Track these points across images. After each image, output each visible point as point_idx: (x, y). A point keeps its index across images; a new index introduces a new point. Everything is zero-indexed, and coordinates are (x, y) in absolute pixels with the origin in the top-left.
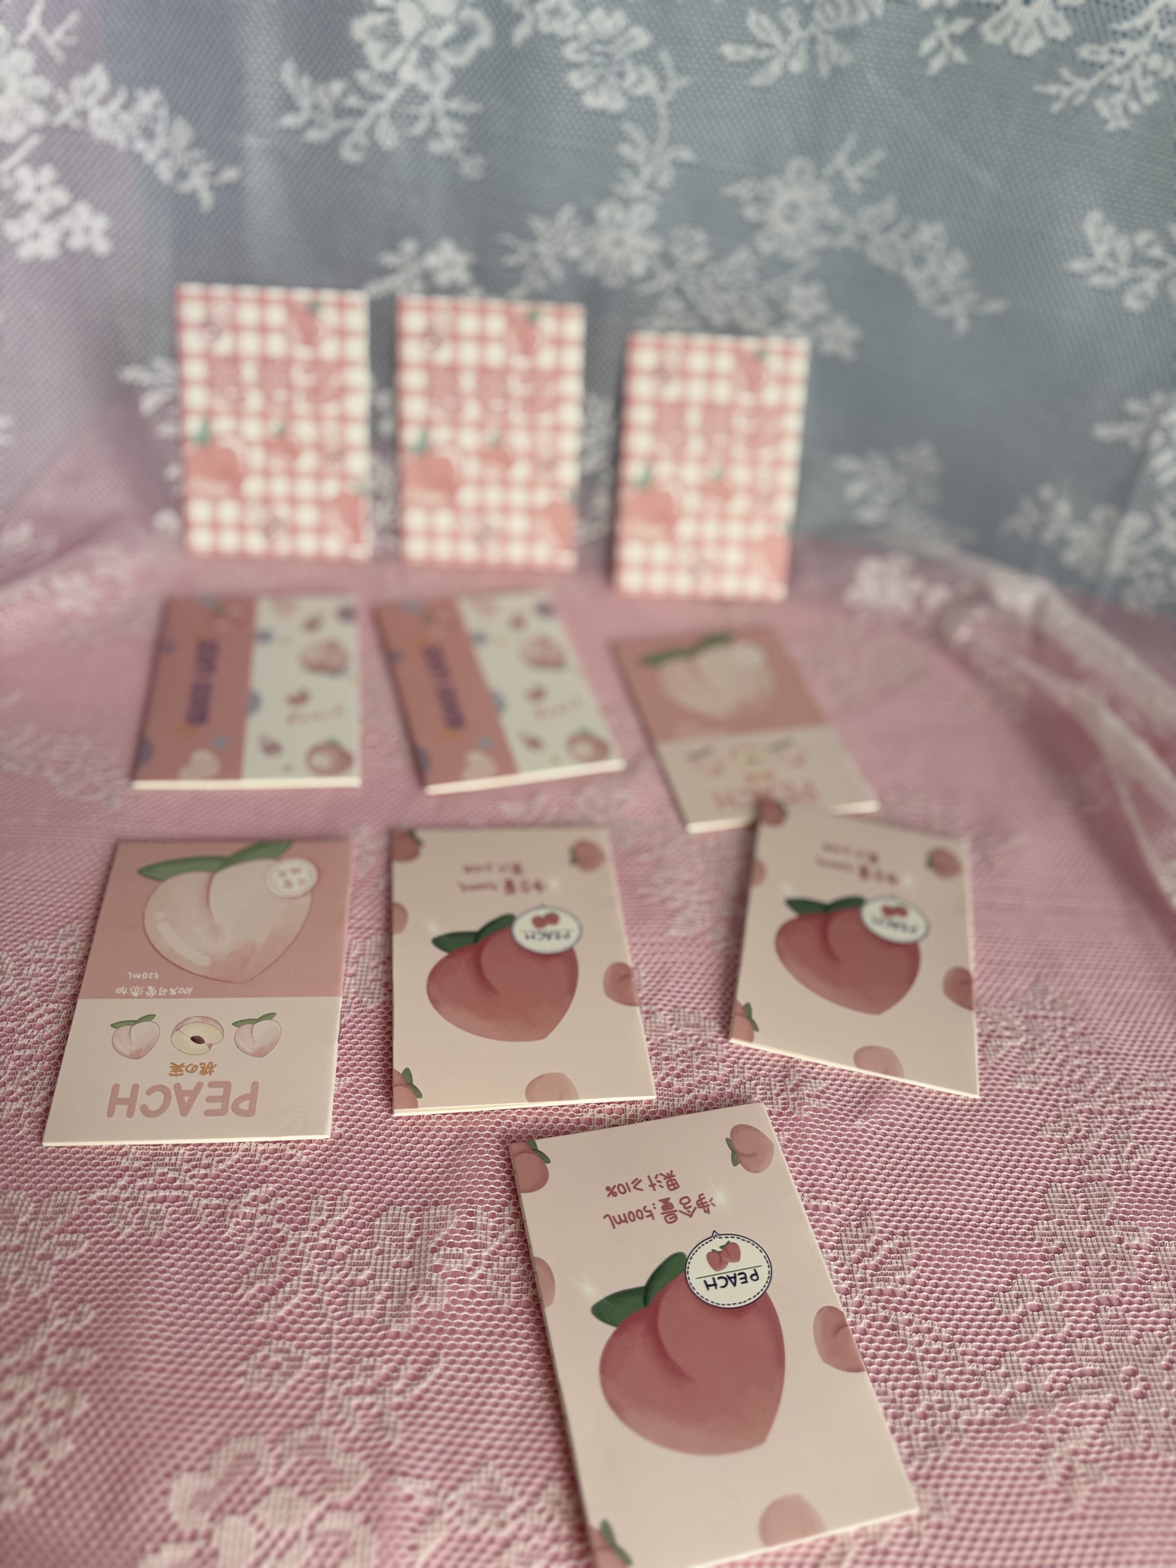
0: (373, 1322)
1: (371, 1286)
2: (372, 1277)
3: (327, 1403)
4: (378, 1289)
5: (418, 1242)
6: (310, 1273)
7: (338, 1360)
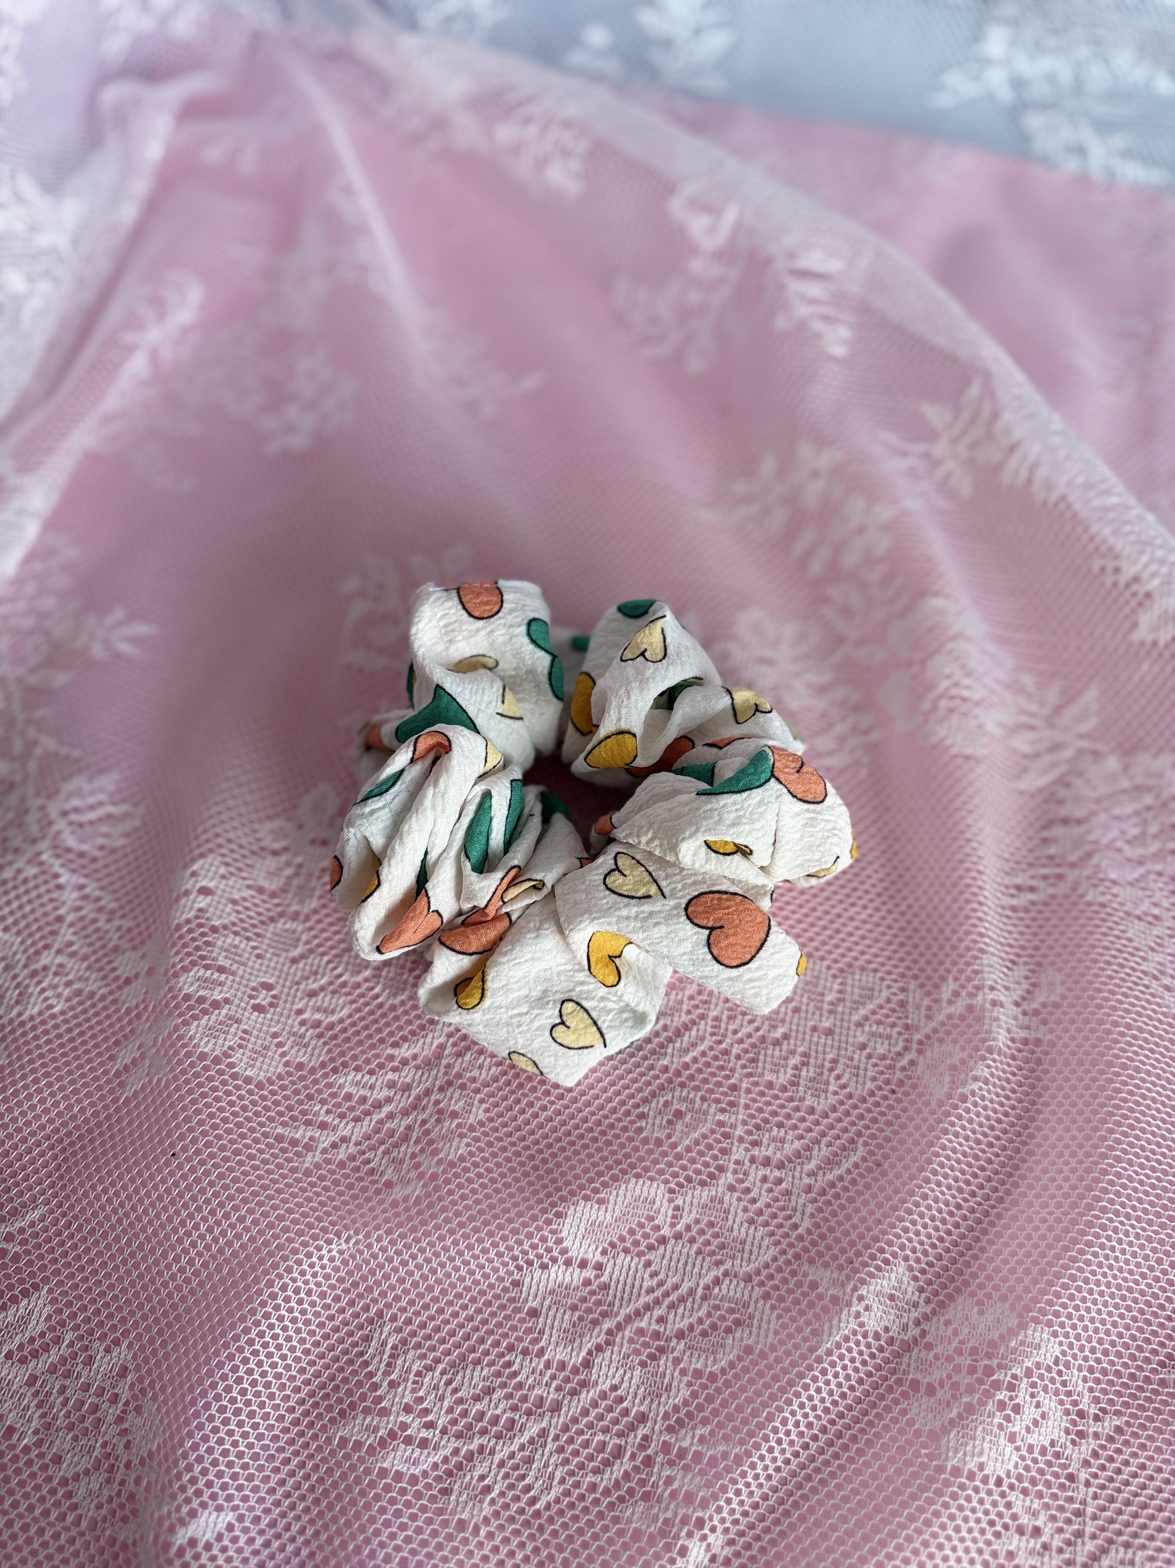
0: (784, 1089)
1: (785, 1047)
2: (786, 1037)
3: (732, 1166)
4: (793, 1052)
5: (840, 1009)
6: (717, 1019)
7: (744, 1123)
